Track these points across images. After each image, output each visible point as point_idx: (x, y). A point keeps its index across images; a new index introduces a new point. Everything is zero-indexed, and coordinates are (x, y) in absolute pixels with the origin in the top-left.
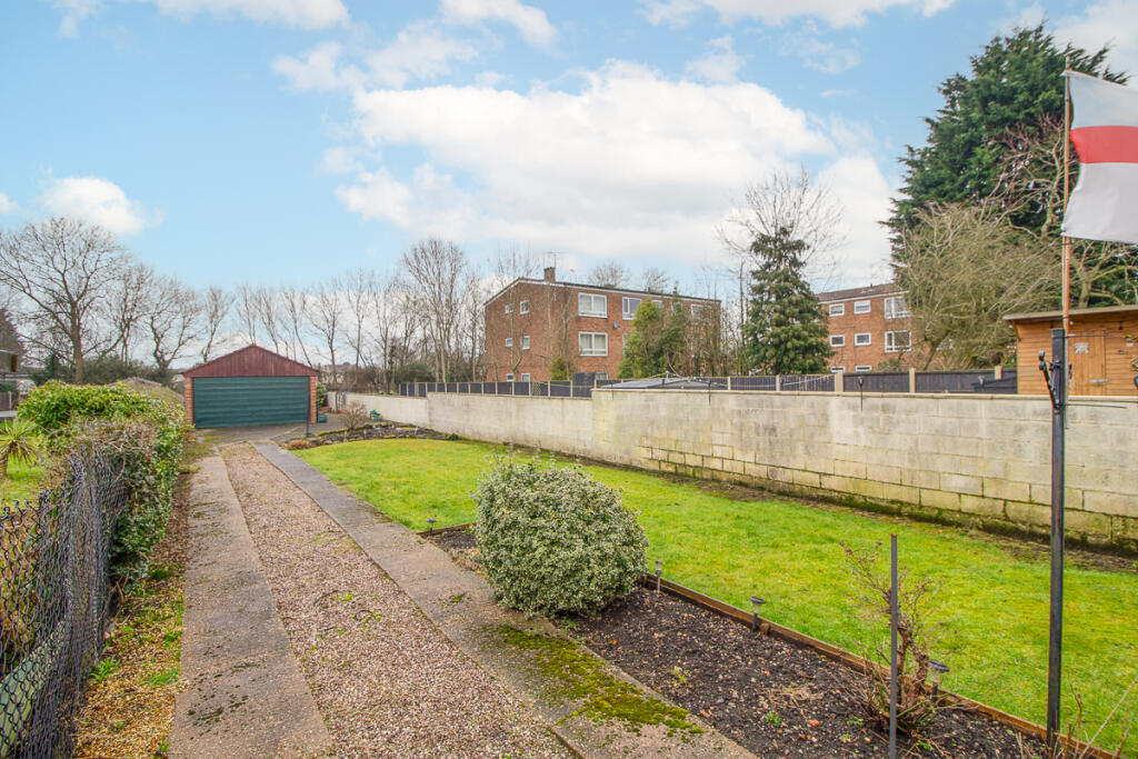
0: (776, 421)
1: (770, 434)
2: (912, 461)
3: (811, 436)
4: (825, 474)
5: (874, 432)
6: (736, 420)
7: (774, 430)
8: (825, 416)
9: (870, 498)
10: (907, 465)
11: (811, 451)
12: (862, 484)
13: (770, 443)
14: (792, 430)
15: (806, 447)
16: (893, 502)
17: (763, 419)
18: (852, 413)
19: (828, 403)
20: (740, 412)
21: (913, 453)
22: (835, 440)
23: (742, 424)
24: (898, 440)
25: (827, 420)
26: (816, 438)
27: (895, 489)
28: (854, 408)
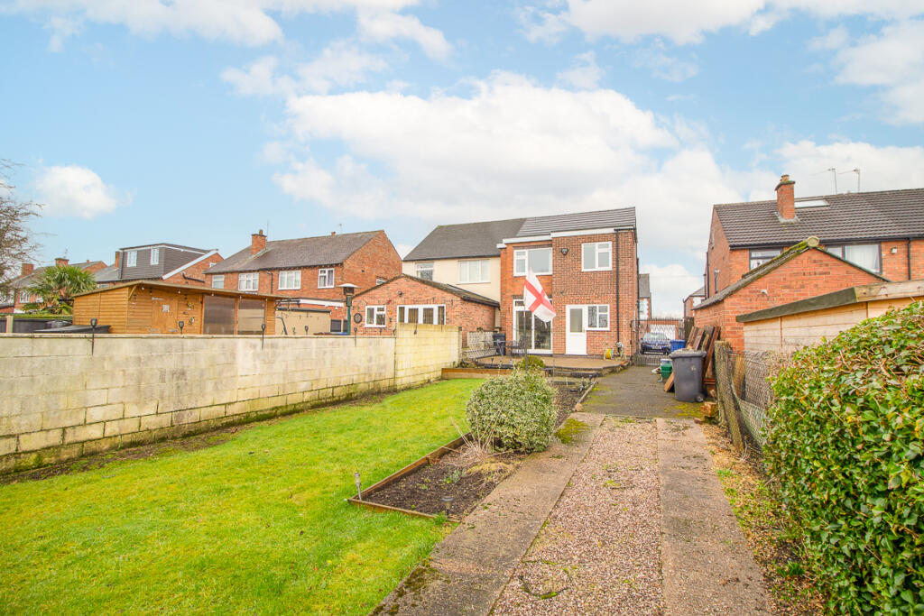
0: (185, 364)
1: (178, 378)
2: (284, 378)
3: (220, 374)
4: (230, 404)
5: (265, 363)
6: (132, 369)
7: (183, 373)
8: (233, 355)
9: (261, 411)
10: (282, 382)
11: (219, 387)
12: (256, 403)
13: (178, 387)
14: (202, 370)
15: (216, 383)
16: (273, 409)
17: (170, 363)
18: (252, 351)
19: (235, 344)
20: (139, 359)
21: (285, 373)
22: (239, 374)
23: (141, 373)
24: (278, 367)
25: (234, 358)
26: (225, 375)
27: (275, 399)
28: (254, 347)
